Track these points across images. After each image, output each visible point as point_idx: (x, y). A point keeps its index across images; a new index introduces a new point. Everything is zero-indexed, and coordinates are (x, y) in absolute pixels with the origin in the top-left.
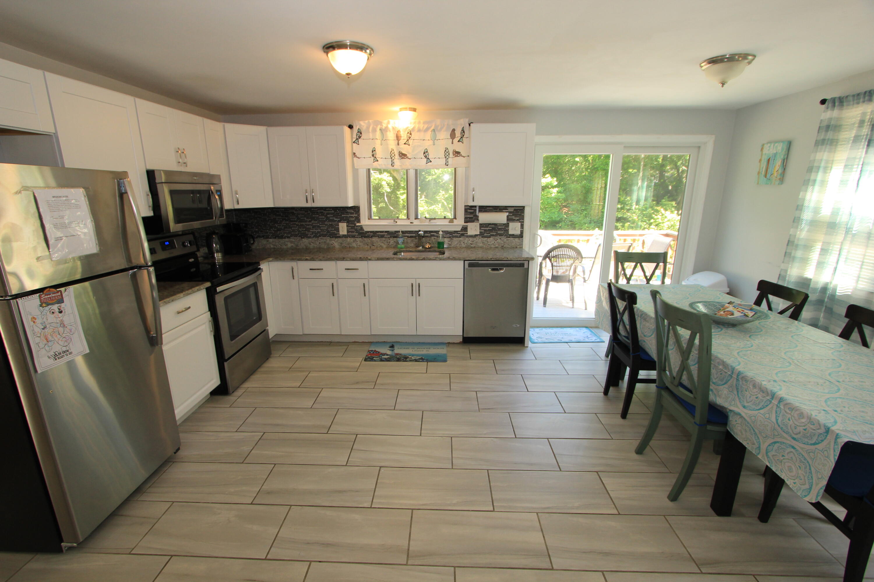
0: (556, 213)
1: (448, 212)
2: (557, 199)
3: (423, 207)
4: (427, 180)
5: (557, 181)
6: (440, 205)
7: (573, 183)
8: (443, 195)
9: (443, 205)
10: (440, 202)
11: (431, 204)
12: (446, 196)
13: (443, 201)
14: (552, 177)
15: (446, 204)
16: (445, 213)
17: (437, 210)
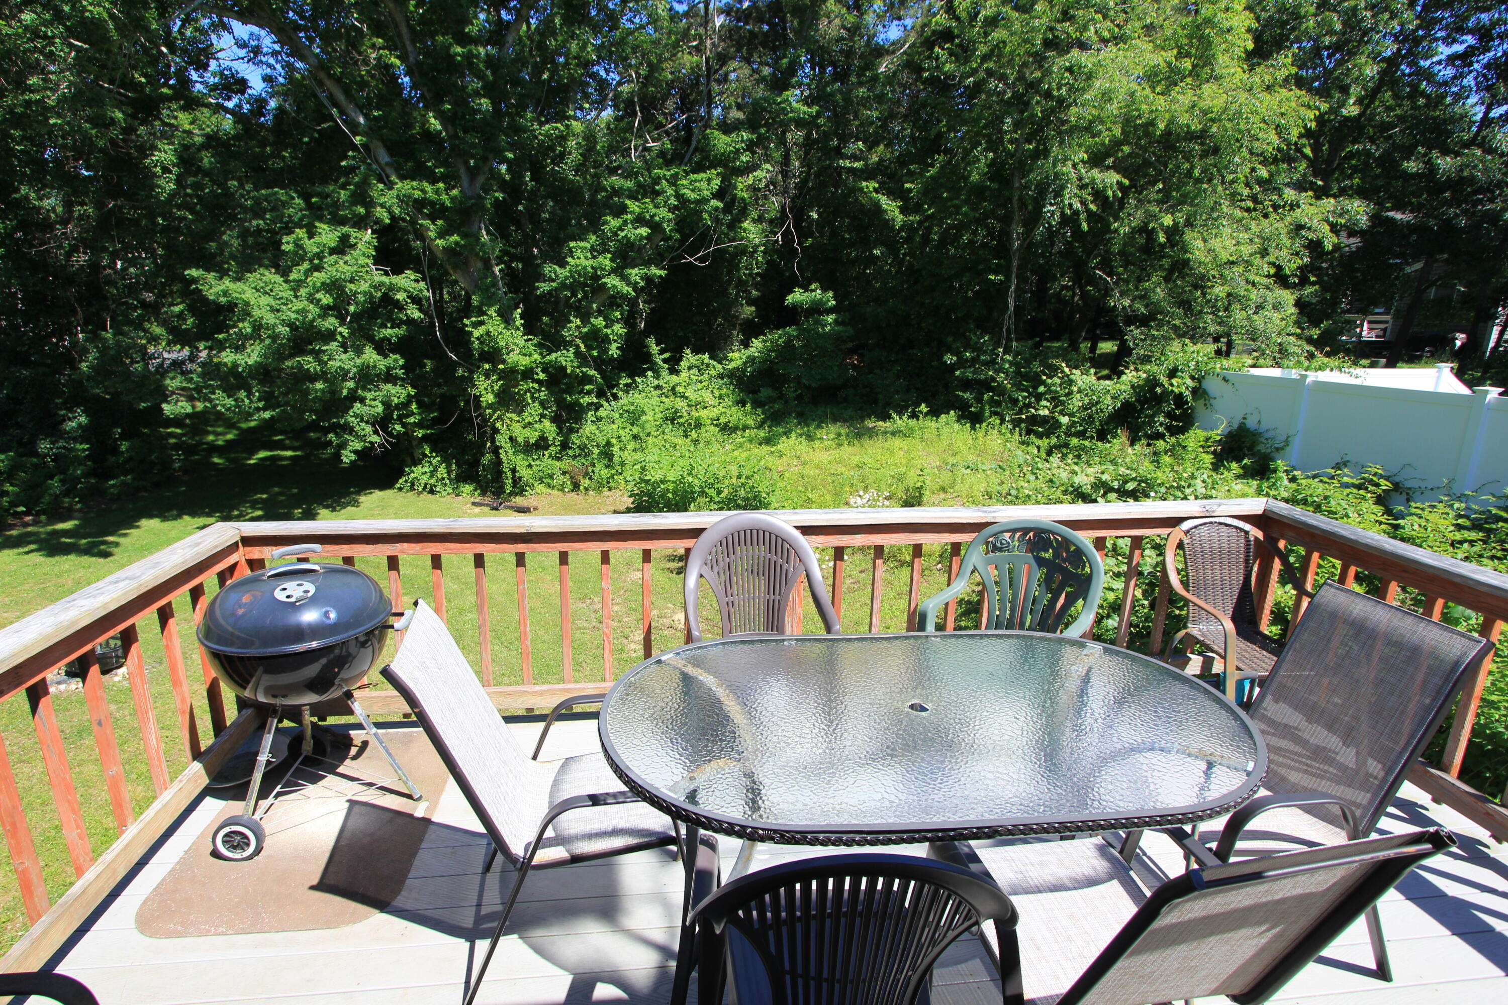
0: (836, 368)
1: (590, 367)
2: (837, 339)
3: (530, 355)
4: (538, 292)
5: (835, 298)
6: (572, 350)
7: (868, 303)
8: (578, 327)
9: (578, 353)
10: (570, 343)
11: (550, 351)
12: (585, 330)
13: (578, 341)
14: (824, 290)
15: (583, 348)
16: (584, 370)
17: (564, 363)
